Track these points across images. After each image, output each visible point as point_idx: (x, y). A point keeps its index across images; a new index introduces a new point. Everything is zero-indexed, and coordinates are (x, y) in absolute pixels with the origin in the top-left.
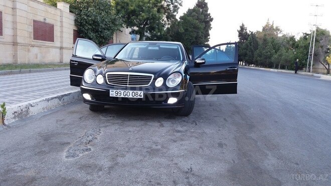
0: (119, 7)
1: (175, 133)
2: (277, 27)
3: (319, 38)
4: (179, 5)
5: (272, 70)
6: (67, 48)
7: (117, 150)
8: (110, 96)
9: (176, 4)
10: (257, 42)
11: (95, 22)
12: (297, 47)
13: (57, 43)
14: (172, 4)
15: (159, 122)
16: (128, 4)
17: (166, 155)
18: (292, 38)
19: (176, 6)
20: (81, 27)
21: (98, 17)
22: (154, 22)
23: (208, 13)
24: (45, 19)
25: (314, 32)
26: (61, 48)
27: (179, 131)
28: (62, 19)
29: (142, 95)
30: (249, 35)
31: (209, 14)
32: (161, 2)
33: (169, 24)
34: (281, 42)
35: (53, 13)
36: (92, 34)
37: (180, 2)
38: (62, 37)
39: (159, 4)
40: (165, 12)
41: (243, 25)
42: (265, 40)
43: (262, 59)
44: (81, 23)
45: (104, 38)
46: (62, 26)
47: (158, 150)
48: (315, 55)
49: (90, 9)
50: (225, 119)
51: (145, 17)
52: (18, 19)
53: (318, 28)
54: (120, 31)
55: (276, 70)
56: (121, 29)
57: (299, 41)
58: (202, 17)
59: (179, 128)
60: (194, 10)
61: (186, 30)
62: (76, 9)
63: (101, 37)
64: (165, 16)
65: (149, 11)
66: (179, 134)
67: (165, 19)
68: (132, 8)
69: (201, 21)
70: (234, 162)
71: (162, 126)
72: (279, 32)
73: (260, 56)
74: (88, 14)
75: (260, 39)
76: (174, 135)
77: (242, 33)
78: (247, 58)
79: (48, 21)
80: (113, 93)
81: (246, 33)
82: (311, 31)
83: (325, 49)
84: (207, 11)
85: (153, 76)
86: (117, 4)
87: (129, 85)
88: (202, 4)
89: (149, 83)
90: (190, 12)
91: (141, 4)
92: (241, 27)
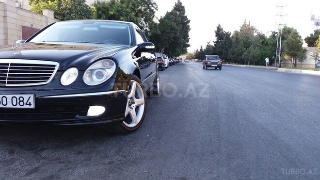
0: (100, 12)
2: (252, 27)
4: (154, 9)
5: (242, 66)
9: (152, 8)
10: (231, 41)
14: (149, 8)
16: (108, 10)
18: (262, 37)
19: (152, 11)
23: (185, 15)
24: (32, 25)
29: (32, 103)
30: (224, 36)
31: (186, 16)
32: (138, 7)
33: (147, 26)
35: (39, 19)
37: (156, 6)
39: (136, 9)
40: (143, 16)
41: (219, 26)
42: (237, 39)
43: (234, 56)
49: (72, 15)
52: (9, 26)
53: (285, 27)
55: (245, 66)
58: (179, 19)
60: (171, 13)
61: (163, 32)
62: (60, 15)
64: (143, 19)
67: (144, 23)
68: (112, 13)
69: (178, 23)
72: (254, 31)
73: (233, 54)
77: (219, 33)
79: (35, 26)
81: (223, 33)
82: (279, 29)
84: (184, 13)
85: (57, 65)
86: (98, 9)
87: (8, 83)
88: (179, 8)
89: (48, 78)
90: (168, 15)
91: (120, 8)
92: (217, 27)
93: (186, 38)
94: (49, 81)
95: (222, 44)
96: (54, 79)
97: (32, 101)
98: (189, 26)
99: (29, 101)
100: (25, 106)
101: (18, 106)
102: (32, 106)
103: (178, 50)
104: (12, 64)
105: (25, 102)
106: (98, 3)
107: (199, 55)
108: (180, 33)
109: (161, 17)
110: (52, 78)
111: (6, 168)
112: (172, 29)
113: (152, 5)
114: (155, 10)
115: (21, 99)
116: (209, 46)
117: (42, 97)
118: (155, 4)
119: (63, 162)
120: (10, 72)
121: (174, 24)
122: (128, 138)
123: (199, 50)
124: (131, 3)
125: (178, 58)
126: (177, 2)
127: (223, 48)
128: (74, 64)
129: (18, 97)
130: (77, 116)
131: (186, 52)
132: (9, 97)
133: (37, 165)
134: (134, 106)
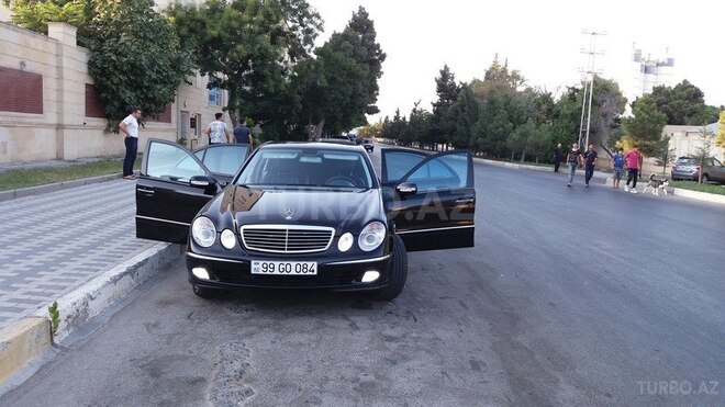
0: (184, 31)
1: (387, 344)
2: (514, 73)
3: (599, 99)
5: (507, 164)
6: (71, 127)
7: (300, 390)
8: (253, 272)
9: (311, 26)
10: (476, 105)
11: (135, 68)
12: (557, 116)
13: (50, 116)
14: (302, 25)
15: (345, 317)
16: (204, 24)
17: (391, 393)
18: (547, 98)
19: (309, 31)
20: (104, 79)
21: (143, 57)
22: (264, 65)
23: (376, 42)
24: (23, 64)
25: (589, 85)
26: (60, 127)
27: (391, 339)
28: (60, 62)
29: (316, 270)
30: (459, 90)
31: (378, 46)
32: (277, 22)
34: (523, 104)
35: (40, 47)
36: (128, 93)
37: (318, 22)
38: (60, 102)
39: (274, 26)
40: (287, 42)
41: (446, 68)
43: (487, 140)
44: (103, 69)
45: (155, 103)
46: (60, 78)
47: (372, 385)
48: (592, 131)
49: (123, 38)
50: (462, 304)
51: (245, 53)
53: (596, 77)
54: (186, 82)
55: (516, 166)
56: (190, 78)
57: (561, 103)
58: (364, 51)
59: (389, 332)
60: (345, 36)
61: (331, 80)
62: (90, 37)
63: (148, 99)
64: (286, 50)
65: (252, 42)
66: (394, 345)
67: (287, 57)
68: (215, 33)
69: (361, 61)
70: (509, 399)
71: (354, 326)
72: (518, 83)
73: (484, 135)
74: (120, 50)
75: (482, 97)
76: (387, 349)
77: (445, 84)
78: (456, 138)
79: (30, 67)
80: (258, 267)
81: (454, 84)
82: (583, 83)
83: (610, 121)
84: (373, 38)
85: (333, 230)
86: (180, 22)
88: (362, 24)
89: (326, 244)
90: (337, 40)
91: (234, 24)
92: (442, 72)
94: (327, 247)
95: (454, 110)
96: (332, 245)
97: (315, 267)
98: (380, 67)
99: (312, 267)
100: (309, 273)
101: (302, 273)
102: (315, 273)
104: (289, 230)
105: (308, 269)
106: (178, 7)
107: (391, 128)
110: (330, 244)
113: (309, 17)
114: (316, 31)
115: (305, 266)
116: (419, 112)
117: (324, 264)
118: (318, 16)
123: (391, 119)
124: (260, 11)
126: (357, 11)
127: (456, 121)
129: (302, 263)
130: (353, 282)
132: (293, 264)
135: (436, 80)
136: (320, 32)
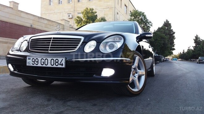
8: (27, 65)
9: (148, 25)
23: (171, 29)
29: (64, 64)
30: (201, 42)
31: (172, 30)
37: (151, 24)
41: (197, 35)
58: (167, 32)
60: (162, 28)
69: (167, 34)
77: (197, 41)
80: (30, 61)
81: (200, 40)
84: (170, 28)
85: (83, 38)
87: (50, 50)
88: (167, 25)
89: (76, 47)
90: (159, 29)
92: (195, 37)
93: (172, 44)
94: (76, 49)
95: (200, 48)
97: (63, 62)
98: (174, 36)
100: (59, 66)
101: (55, 66)
102: (64, 66)
103: (167, 52)
104: (54, 38)
105: (59, 63)
107: (182, 56)
108: (168, 41)
109: (155, 30)
110: (78, 47)
111: (42, 109)
112: (162, 38)
113: (148, 23)
114: (150, 26)
115: (57, 61)
116: (190, 50)
117: (71, 60)
118: (151, 22)
119: (82, 110)
120: (52, 43)
121: (164, 35)
122: (132, 99)
123: (182, 53)
125: (166, 58)
126: (165, 21)
127: (200, 51)
128: (94, 38)
129: (55, 59)
130: (94, 76)
131: (173, 54)
132: (49, 59)
133: (62, 110)
134: (137, 75)
135: (194, 39)
136: (151, 27)
